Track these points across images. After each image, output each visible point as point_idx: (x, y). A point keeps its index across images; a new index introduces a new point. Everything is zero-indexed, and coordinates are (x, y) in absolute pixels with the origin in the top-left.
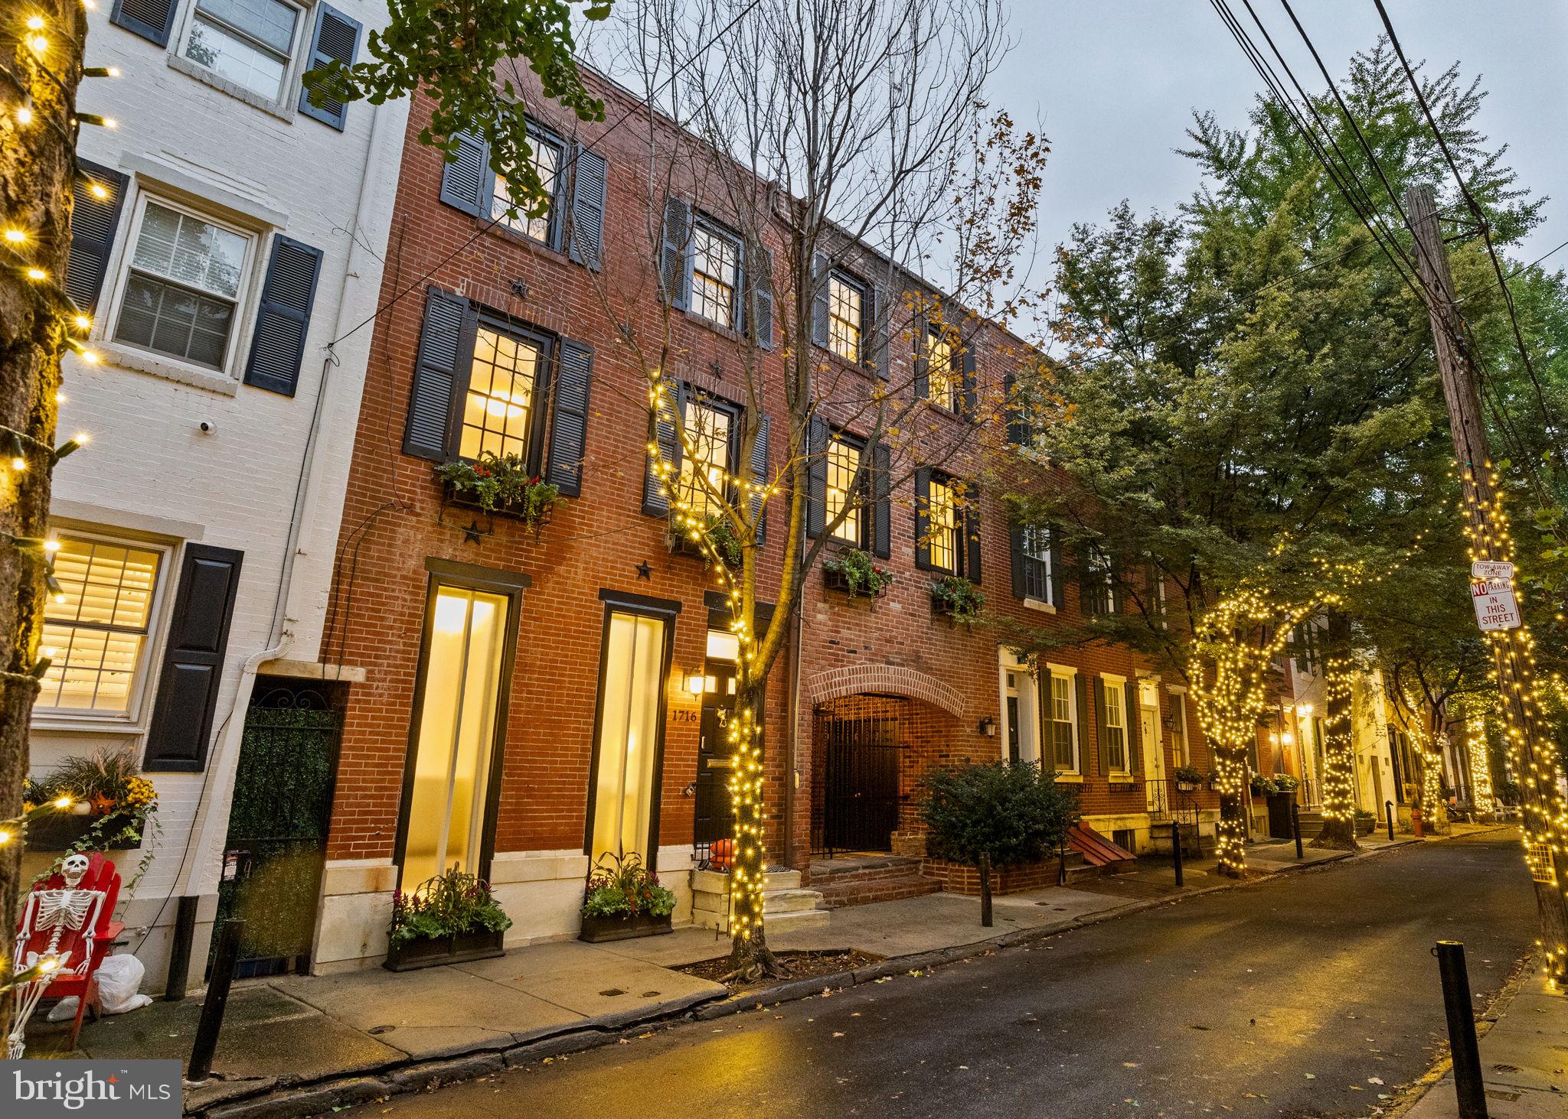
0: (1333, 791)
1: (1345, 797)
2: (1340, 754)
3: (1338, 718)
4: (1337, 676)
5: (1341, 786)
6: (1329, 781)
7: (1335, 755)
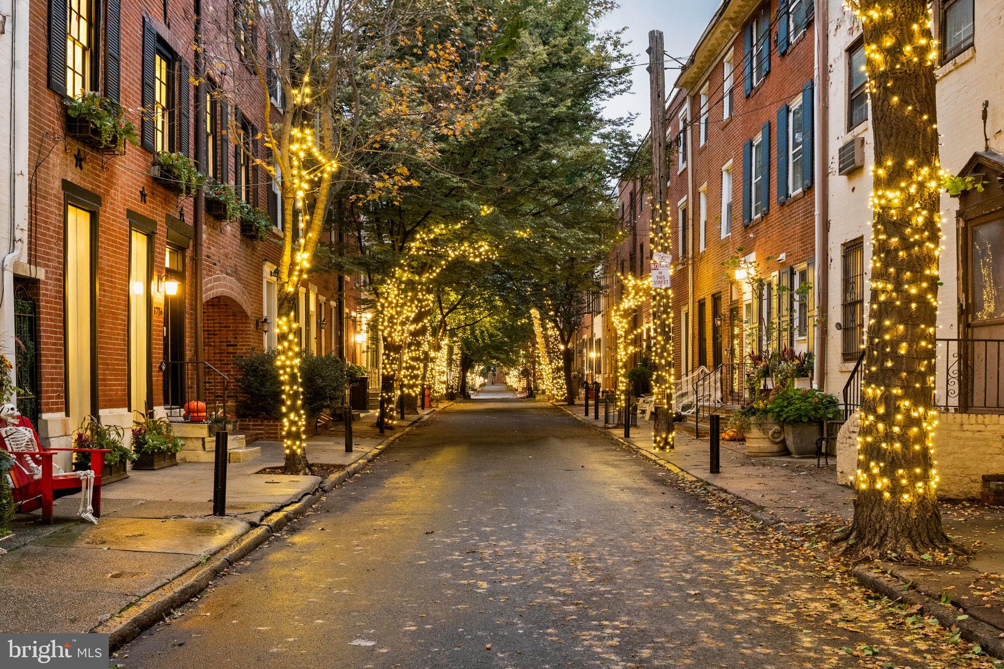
0: (410, 375)
1: (417, 380)
2: (418, 350)
3: (420, 325)
4: (423, 295)
5: (415, 372)
6: (407, 368)
7: (415, 350)
